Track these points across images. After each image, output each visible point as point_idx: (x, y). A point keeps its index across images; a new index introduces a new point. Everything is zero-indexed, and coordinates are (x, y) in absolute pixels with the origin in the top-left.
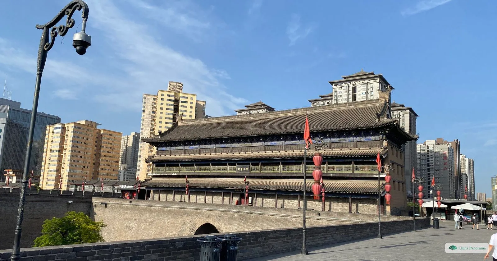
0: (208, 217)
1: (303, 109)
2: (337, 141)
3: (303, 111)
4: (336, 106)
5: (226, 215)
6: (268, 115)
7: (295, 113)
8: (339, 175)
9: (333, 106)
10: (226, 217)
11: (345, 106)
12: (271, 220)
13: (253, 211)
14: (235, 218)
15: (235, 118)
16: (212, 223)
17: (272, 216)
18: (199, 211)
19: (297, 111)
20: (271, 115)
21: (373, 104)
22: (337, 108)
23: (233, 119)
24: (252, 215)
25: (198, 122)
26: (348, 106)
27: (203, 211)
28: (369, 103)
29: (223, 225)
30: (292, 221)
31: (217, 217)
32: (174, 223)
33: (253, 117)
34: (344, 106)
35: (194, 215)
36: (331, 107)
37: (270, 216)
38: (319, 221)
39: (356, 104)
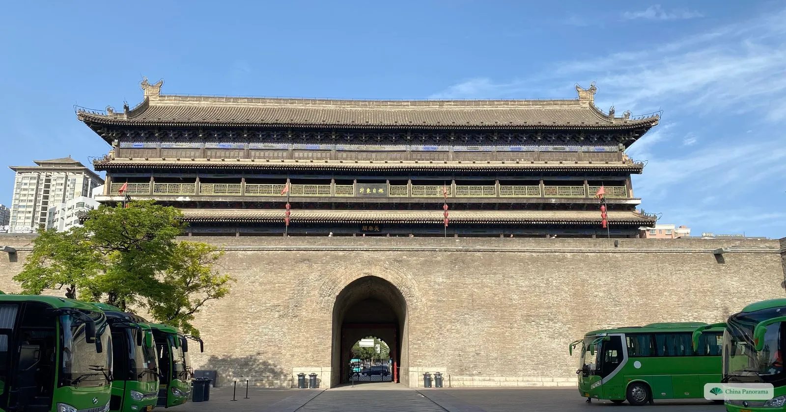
0: (370, 263)
1: (454, 102)
2: (550, 150)
3: (454, 105)
4: (513, 103)
5: (415, 258)
6: (383, 106)
7: (437, 106)
8: (566, 200)
9: (507, 103)
10: (413, 260)
11: (528, 105)
12: (521, 260)
13: (478, 247)
14: (439, 262)
15: (306, 104)
16: (380, 276)
17: (523, 253)
18: (341, 253)
19: (441, 104)
20: (389, 107)
21: (572, 106)
22: (515, 106)
23: (301, 105)
24: (479, 254)
25: (208, 102)
26: (533, 105)
27: (354, 253)
28: (565, 105)
29: (409, 277)
30: (564, 258)
31: (391, 264)
32: (270, 283)
33: (349, 106)
34: (525, 105)
35: (328, 263)
36: (504, 104)
37: (519, 254)
38: (615, 254)
39: (545, 103)
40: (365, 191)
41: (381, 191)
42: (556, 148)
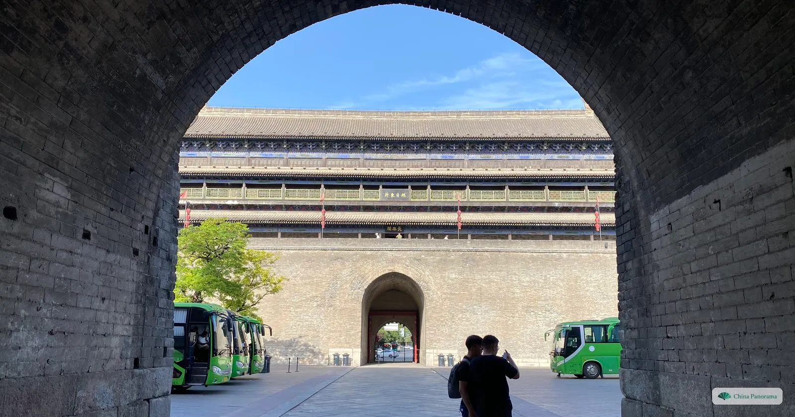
0: (393, 261)
1: (470, 112)
2: (555, 158)
3: (470, 115)
4: (524, 113)
5: (432, 257)
6: (406, 116)
7: (455, 116)
8: (568, 204)
9: (518, 113)
10: (430, 259)
11: (537, 115)
12: (524, 260)
13: (486, 248)
14: (452, 261)
15: (337, 115)
16: (402, 272)
17: (525, 253)
18: (369, 253)
19: (459, 114)
20: (411, 117)
21: (578, 115)
22: (526, 116)
23: (332, 115)
24: (486, 254)
26: (542, 115)
27: (380, 253)
28: (572, 114)
29: (427, 273)
30: (561, 257)
31: (411, 262)
32: (309, 277)
33: (376, 117)
34: (535, 115)
35: (358, 260)
36: (515, 114)
37: (522, 254)
39: (554, 113)
40: (390, 195)
41: (403, 195)
42: (561, 157)
